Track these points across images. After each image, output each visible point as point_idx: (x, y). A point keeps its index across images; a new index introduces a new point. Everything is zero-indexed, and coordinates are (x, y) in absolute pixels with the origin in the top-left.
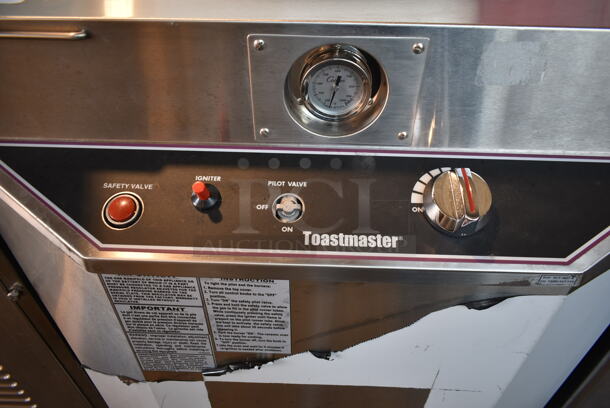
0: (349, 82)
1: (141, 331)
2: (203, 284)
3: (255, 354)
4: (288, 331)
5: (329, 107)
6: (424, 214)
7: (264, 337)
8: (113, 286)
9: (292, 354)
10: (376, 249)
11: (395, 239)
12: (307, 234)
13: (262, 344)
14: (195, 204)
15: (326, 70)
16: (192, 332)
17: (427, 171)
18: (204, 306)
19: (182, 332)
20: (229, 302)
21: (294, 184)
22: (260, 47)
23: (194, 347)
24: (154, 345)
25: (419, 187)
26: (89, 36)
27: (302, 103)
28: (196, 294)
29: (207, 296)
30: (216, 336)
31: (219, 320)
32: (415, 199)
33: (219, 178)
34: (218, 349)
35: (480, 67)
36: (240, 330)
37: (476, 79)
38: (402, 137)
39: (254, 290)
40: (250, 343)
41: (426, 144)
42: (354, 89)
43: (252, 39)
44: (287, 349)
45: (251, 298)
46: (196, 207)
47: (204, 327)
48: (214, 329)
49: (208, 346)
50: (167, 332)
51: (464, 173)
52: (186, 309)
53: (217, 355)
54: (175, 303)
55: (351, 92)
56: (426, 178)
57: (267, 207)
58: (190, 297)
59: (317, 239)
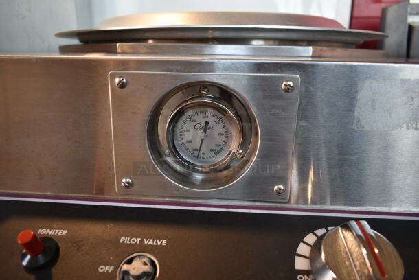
0: (218, 129)
5: (197, 157)
14: (25, 263)
17: (311, 231)
21: (151, 242)
22: (121, 85)
25: (303, 249)
33: (65, 233)
35: (357, 109)
37: (355, 122)
38: (279, 191)
41: (306, 201)
42: (224, 137)
43: (113, 77)
46: (25, 267)
56: (310, 239)
57: (111, 268)
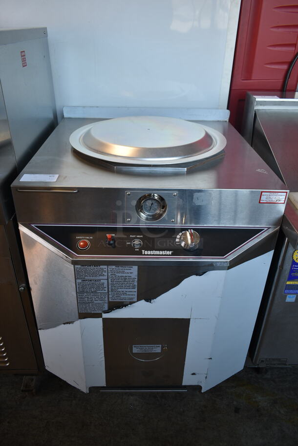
0: (155, 204)
1: (83, 292)
2: (109, 269)
3: (123, 302)
4: (136, 290)
5: (149, 212)
6: (180, 245)
7: (128, 293)
8: (78, 271)
9: (137, 301)
10: (165, 255)
11: (171, 252)
12: (143, 251)
13: (127, 297)
15: (148, 201)
16: (102, 292)
17: (181, 232)
18: (108, 279)
19: (98, 291)
20: (117, 277)
21: (138, 236)
22: (129, 195)
23: (102, 299)
24: (86, 299)
25: (178, 237)
26: (78, 191)
27: (141, 211)
28: (106, 274)
29: (109, 274)
30: (110, 293)
31: (112, 285)
32: (177, 240)
33: (114, 235)
34: (110, 300)
36: (120, 290)
38: (173, 221)
39: (126, 271)
40: (122, 296)
41: (182, 224)
43: (127, 192)
44: (135, 300)
45: (124, 275)
47: (106, 289)
48: (110, 290)
49: (106, 299)
50: (92, 292)
51: (191, 231)
52: (101, 281)
53: (109, 303)
54: (98, 278)
55: (156, 207)
56: (180, 234)
57: (130, 243)
58: (103, 275)
59: (146, 253)
